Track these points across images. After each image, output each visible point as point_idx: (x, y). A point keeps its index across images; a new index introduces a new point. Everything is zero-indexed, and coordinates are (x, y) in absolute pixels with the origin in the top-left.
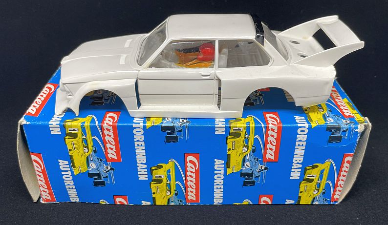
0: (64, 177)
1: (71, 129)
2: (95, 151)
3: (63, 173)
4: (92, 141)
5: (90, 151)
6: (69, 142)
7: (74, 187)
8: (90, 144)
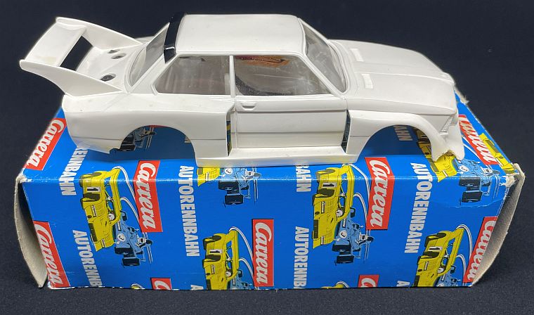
0: (81, 254)
1: (90, 188)
2: (124, 218)
3: (79, 248)
4: (120, 205)
5: (117, 218)
6: (88, 206)
7: (95, 267)
8: (118, 208)
